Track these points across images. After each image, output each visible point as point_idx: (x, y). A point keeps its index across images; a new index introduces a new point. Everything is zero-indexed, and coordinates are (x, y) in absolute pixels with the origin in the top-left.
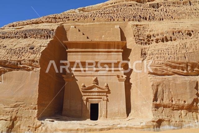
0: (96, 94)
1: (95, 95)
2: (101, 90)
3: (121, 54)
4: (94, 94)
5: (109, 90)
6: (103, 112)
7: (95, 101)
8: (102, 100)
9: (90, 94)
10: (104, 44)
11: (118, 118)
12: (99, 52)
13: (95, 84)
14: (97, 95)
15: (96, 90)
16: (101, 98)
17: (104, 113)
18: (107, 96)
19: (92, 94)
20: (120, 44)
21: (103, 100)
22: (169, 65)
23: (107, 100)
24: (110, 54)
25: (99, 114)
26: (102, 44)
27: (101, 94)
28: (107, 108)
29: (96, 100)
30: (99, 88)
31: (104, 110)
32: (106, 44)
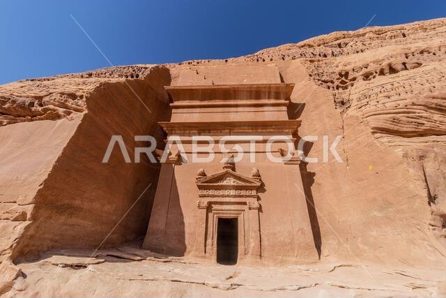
0: (232, 192)
1: (228, 196)
2: (243, 184)
3: (285, 108)
4: (226, 192)
5: (263, 185)
6: (251, 240)
7: (228, 211)
8: (246, 207)
9: (216, 193)
10: (247, 91)
11: (294, 259)
12: (237, 106)
13: (230, 170)
14: (235, 196)
15: (232, 183)
16: (245, 203)
17: (253, 244)
18: (259, 199)
19: (221, 193)
20: (280, 90)
21: (250, 209)
22: (433, 106)
23: (260, 209)
24: (261, 109)
25: (241, 248)
26: (243, 91)
27: (243, 193)
28: (260, 231)
29: (232, 207)
30: (239, 178)
31: (254, 235)
32: (251, 92)
